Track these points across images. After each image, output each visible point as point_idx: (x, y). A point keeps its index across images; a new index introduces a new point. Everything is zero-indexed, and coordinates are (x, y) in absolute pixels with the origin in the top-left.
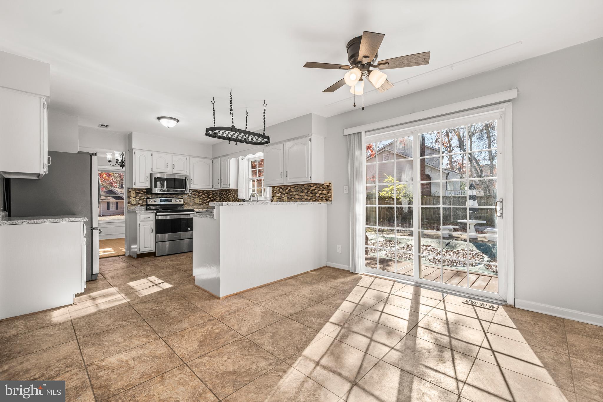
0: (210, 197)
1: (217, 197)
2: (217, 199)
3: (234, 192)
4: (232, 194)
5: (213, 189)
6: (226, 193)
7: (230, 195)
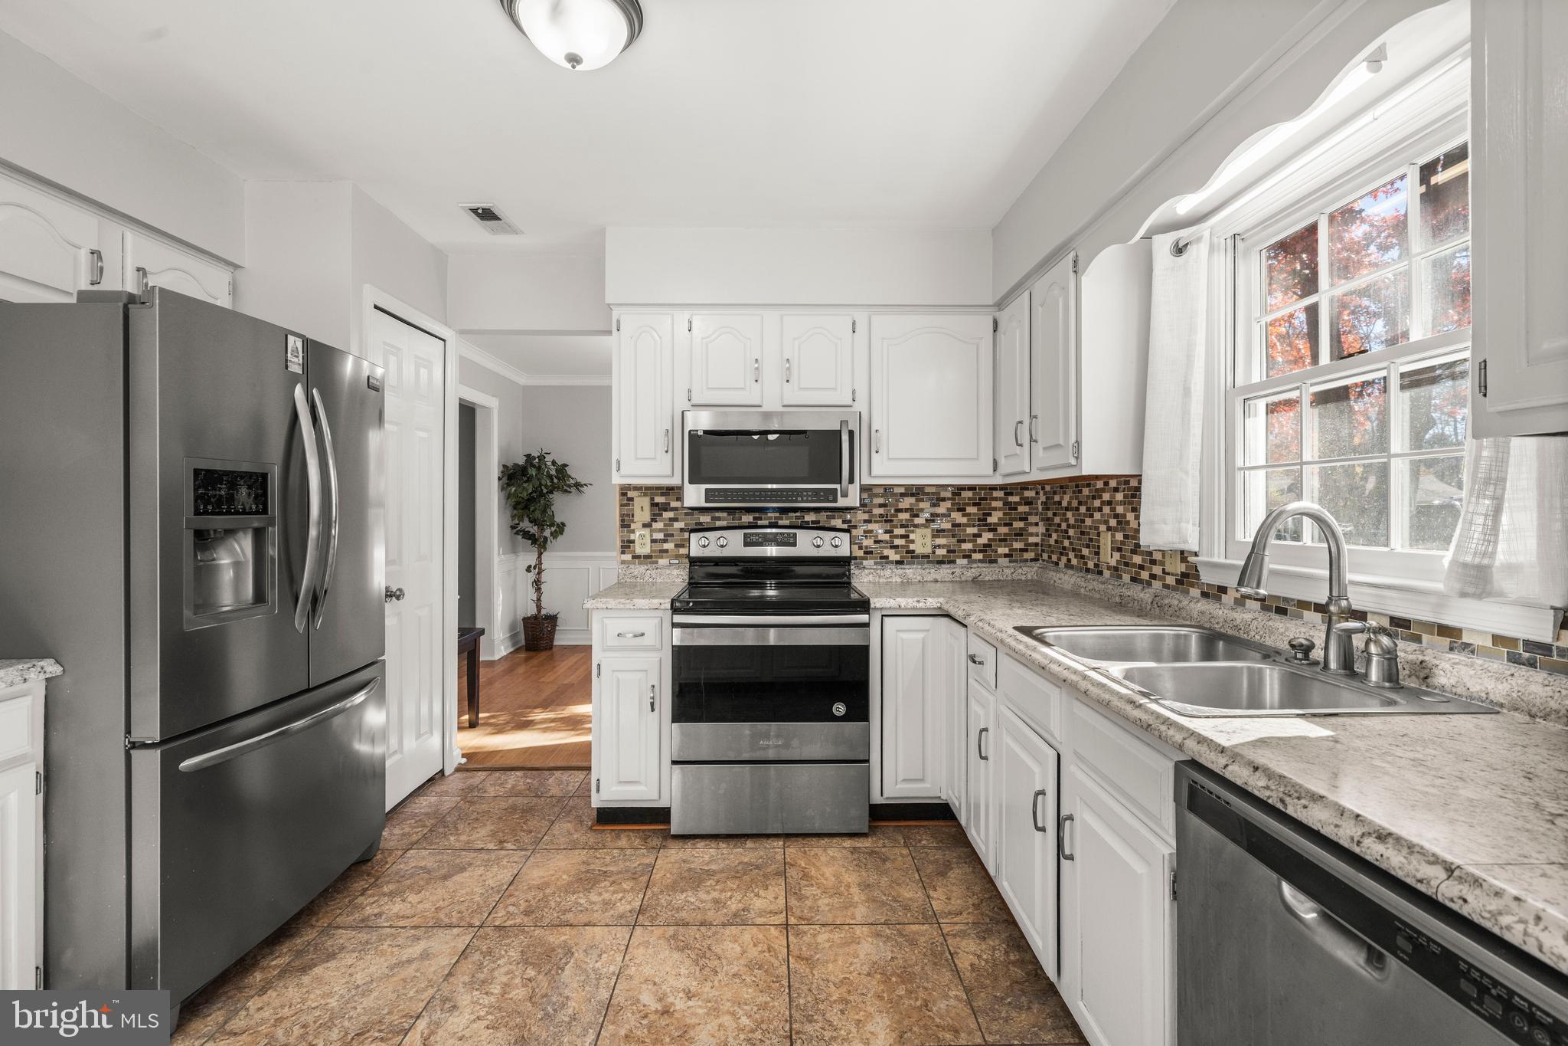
0: (990, 520)
1: (1033, 519)
2: (1032, 529)
3: (1119, 496)
4: (1107, 509)
5: (998, 480)
6: (1075, 503)
7: (1097, 515)
